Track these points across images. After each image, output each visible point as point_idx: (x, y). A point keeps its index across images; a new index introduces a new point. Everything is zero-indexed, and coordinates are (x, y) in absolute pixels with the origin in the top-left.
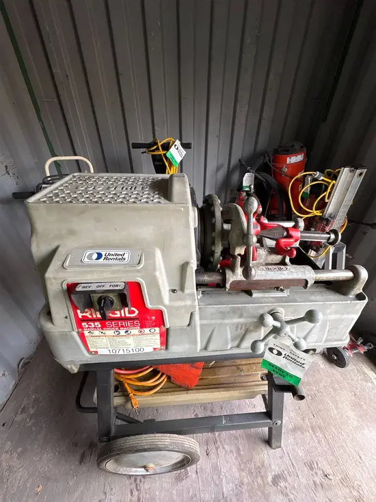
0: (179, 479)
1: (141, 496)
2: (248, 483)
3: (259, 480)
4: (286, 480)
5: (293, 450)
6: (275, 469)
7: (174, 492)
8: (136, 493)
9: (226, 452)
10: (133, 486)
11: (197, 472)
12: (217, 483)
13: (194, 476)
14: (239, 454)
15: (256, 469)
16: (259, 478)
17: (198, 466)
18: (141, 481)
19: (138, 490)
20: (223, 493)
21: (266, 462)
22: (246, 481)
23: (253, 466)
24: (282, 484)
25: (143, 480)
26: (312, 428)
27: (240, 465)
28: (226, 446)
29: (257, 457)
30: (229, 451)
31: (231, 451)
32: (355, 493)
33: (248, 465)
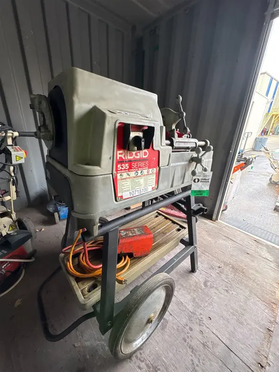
0: (163, 328)
1: (148, 362)
2: (197, 296)
4: (208, 281)
5: (203, 267)
6: (202, 280)
8: (143, 365)
10: (138, 362)
11: (171, 314)
12: (184, 309)
13: (171, 318)
14: (184, 287)
15: (195, 287)
16: (199, 289)
17: (169, 311)
18: (141, 354)
19: (142, 361)
20: (190, 311)
21: (197, 280)
22: (195, 296)
23: (193, 287)
24: (209, 284)
25: (141, 352)
26: (203, 253)
27: (188, 291)
29: (192, 282)
31: (180, 289)
32: (230, 266)
33: (191, 288)
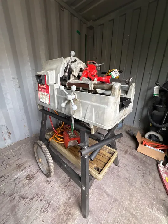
1: (36, 174)
3: (65, 217)
7: (42, 183)
8: (36, 172)
9: (65, 193)
10: (37, 170)
11: (52, 186)
14: (68, 200)
16: (66, 217)
20: (51, 202)
22: (61, 210)
23: (69, 210)
25: (40, 171)
27: (65, 203)
28: (67, 192)
29: (74, 210)
30: (67, 194)
33: (67, 207)
